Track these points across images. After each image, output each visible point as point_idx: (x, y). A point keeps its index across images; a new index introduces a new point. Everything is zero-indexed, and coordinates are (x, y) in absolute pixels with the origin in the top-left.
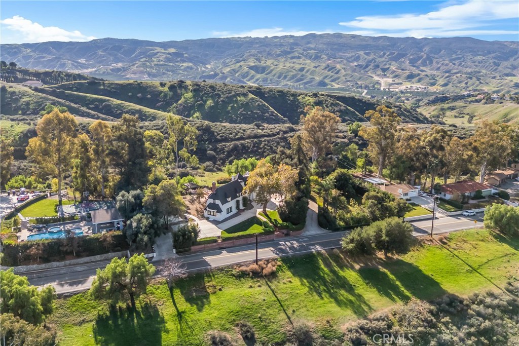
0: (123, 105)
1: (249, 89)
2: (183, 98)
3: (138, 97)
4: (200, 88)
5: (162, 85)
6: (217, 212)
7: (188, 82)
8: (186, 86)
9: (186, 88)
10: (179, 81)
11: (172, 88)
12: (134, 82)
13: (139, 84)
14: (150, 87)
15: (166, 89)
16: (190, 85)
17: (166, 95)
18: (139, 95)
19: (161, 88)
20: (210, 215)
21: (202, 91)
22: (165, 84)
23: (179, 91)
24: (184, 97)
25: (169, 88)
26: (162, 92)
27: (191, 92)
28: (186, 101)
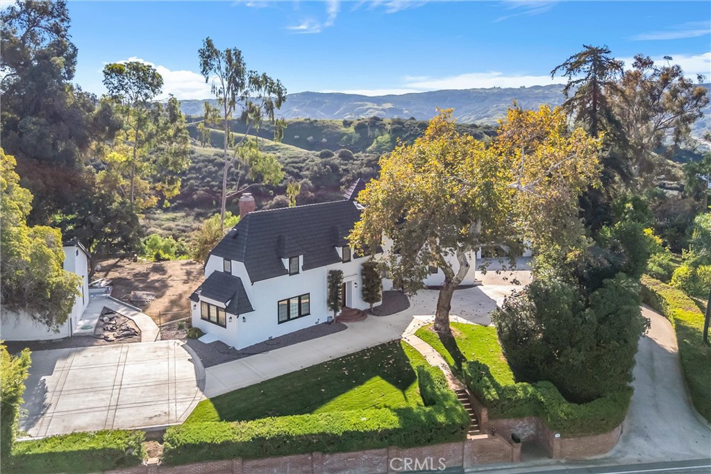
0: (278, 148)
1: (486, 130)
2: (375, 142)
3: (308, 142)
4: (404, 127)
5: (346, 124)
6: (226, 310)
7: (387, 120)
8: (381, 124)
9: (382, 128)
10: (372, 118)
11: (360, 127)
12: (305, 120)
13: (312, 123)
14: (328, 127)
15: (351, 130)
16: (389, 124)
17: (350, 138)
18: (310, 138)
19: (343, 129)
20: (208, 319)
21: (406, 132)
22: (352, 123)
23: (370, 133)
24: (377, 141)
25: (355, 129)
26: (345, 134)
27: (389, 133)
28: (379, 147)
